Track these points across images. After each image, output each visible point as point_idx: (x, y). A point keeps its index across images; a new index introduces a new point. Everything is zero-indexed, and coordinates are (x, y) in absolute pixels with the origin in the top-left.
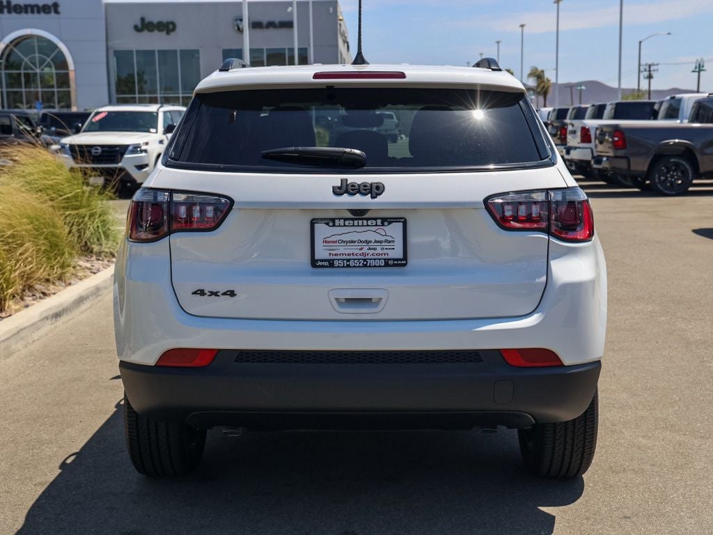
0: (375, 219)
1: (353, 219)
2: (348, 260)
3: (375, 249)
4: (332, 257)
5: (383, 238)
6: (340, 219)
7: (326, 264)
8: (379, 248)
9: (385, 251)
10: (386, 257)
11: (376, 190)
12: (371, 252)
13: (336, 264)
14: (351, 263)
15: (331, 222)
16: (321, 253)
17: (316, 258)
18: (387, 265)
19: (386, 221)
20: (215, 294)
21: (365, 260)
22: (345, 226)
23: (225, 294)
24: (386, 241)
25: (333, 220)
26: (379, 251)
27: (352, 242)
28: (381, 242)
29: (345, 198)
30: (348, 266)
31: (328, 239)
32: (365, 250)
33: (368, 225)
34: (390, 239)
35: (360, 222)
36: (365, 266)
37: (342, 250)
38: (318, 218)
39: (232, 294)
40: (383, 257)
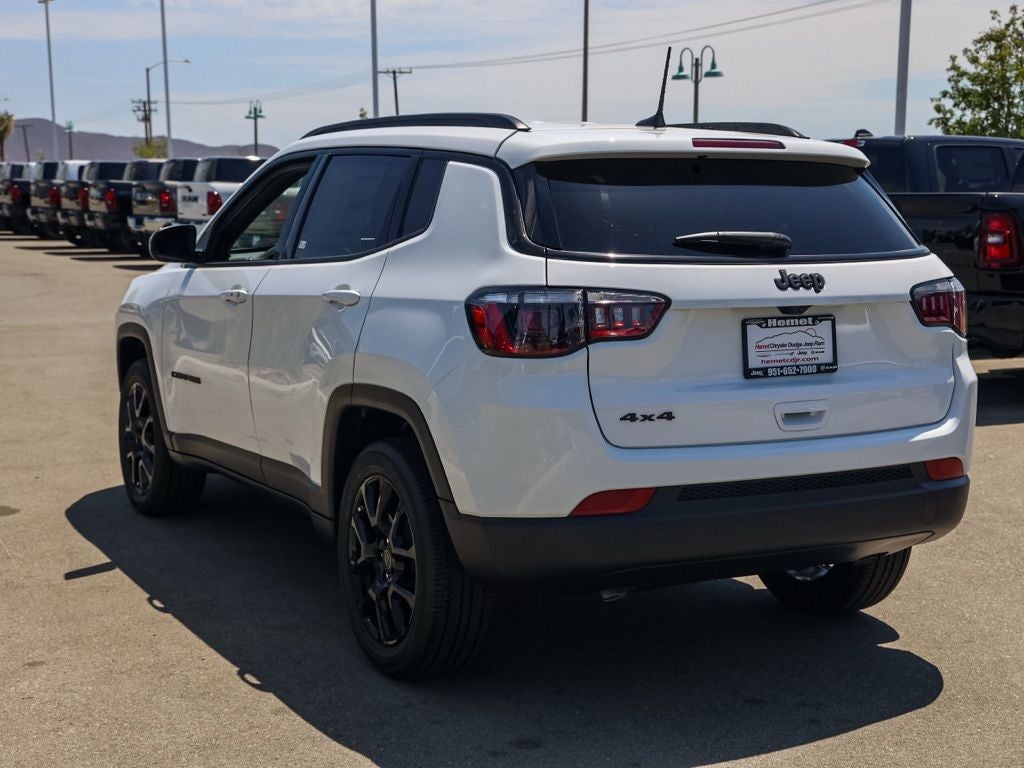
0: (806, 317)
1: (785, 319)
2: (782, 368)
3: (806, 353)
4: (765, 365)
5: (813, 340)
6: (772, 318)
7: (760, 373)
8: (809, 352)
9: (816, 355)
10: (816, 362)
12: (801, 357)
13: (770, 372)
14: (785, 371)
15: (763, 322)
16: (755, 362)
17: (751, 366)
18: (819, 371)
19: (817, 319)
20: (647, 418)
21: (798, 367)
22: (777, 326)
23: (660, 417)
24: (817, 343)
25: (766, 320)
26: (809, 355)
27: (784, 345)
28: (811, 344)
30: (782, 375)
31: (760, 344)
32: (796, 356)
33: (800, 325)
34: (820, 340)
35: (792, 321)
36: (798, 373)
37: (774, 356)
38: (751, 318)
39: (669, 416)
40: (813, 362)
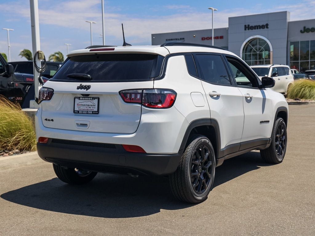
0: (91, 98)
1: (85, 98)
2: (83, 111)
3: (90, 108)
4: (79, 110)
5: (93, 104)
6: (81, 97)
7: (77, 112)
8: (91, 107)
9: (93, 109)
10: (93, 110)
11: (88, 88)
12: (90, 109)
13: (80, 112)
14: (84, 112)
15: (79, 98)
17: (75, 110)
18: (93, 113)
19: (94, 98)
20: (49, 120)
21: (87, 111)
22: (83, 100)
23: (51, 120)
24: (93, 105)
25: (80, 98)
26: (91, 108)
27: (85, 105)
28: (92, 105)
29: (80, 90)
30: (83, 113)
31: (78, 104)
32: (88, 108)
33: (88, 100)
34: (94, 105)
35: (87, 98)
36: (87, 113)
37: (82, 108)
38: (76, 97)
39: (52, 120)
40: (92, 110)
